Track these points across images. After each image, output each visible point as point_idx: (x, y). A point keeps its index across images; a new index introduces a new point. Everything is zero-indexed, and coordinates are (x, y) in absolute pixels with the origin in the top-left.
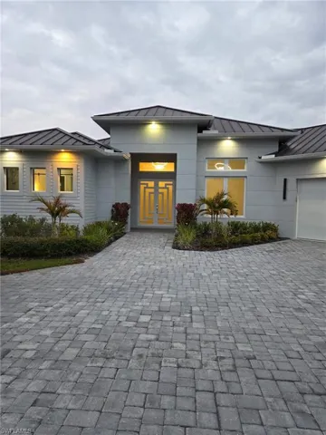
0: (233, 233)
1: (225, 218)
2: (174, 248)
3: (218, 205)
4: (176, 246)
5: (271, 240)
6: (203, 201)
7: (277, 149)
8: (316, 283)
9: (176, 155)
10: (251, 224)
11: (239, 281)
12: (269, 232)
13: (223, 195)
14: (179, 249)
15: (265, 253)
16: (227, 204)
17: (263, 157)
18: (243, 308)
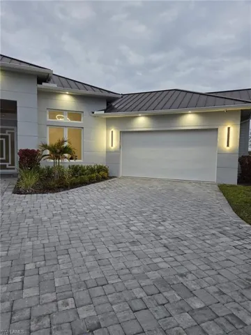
0: (73, 175)
1: (66, 162)
2: (14, 193)
3: (59, 151)
4: (17, 191)
5: (104, 179)
6: (45, 147)
7: (105, 107)
8: (141, 213)
9: (15, 102)
10: (88, 167)
11: (79, 221)
12: (102, 173)
13: (63, 142)
14: (20, 193)
15: (100, 190)
16: (67, 150)
17: (95, 113)
18: (84, 253)
